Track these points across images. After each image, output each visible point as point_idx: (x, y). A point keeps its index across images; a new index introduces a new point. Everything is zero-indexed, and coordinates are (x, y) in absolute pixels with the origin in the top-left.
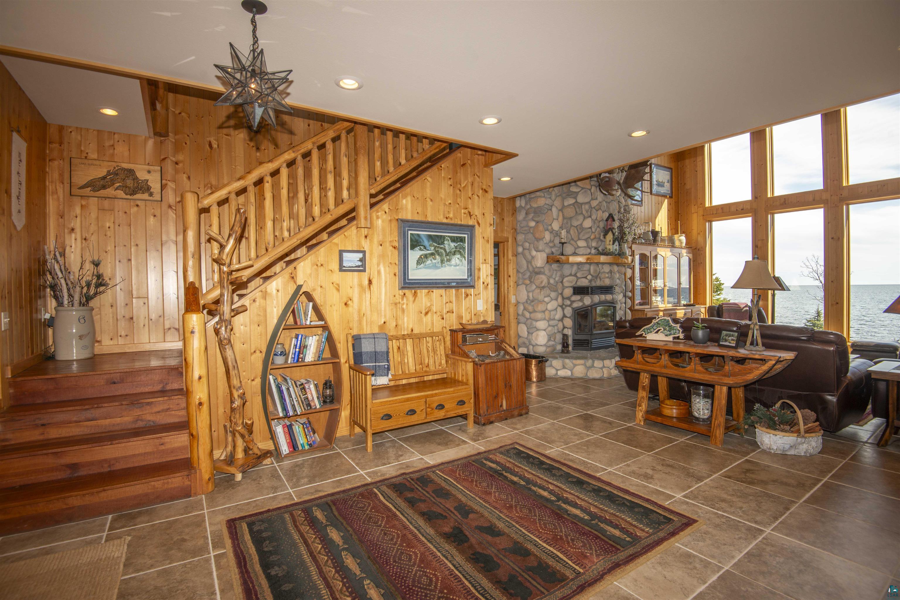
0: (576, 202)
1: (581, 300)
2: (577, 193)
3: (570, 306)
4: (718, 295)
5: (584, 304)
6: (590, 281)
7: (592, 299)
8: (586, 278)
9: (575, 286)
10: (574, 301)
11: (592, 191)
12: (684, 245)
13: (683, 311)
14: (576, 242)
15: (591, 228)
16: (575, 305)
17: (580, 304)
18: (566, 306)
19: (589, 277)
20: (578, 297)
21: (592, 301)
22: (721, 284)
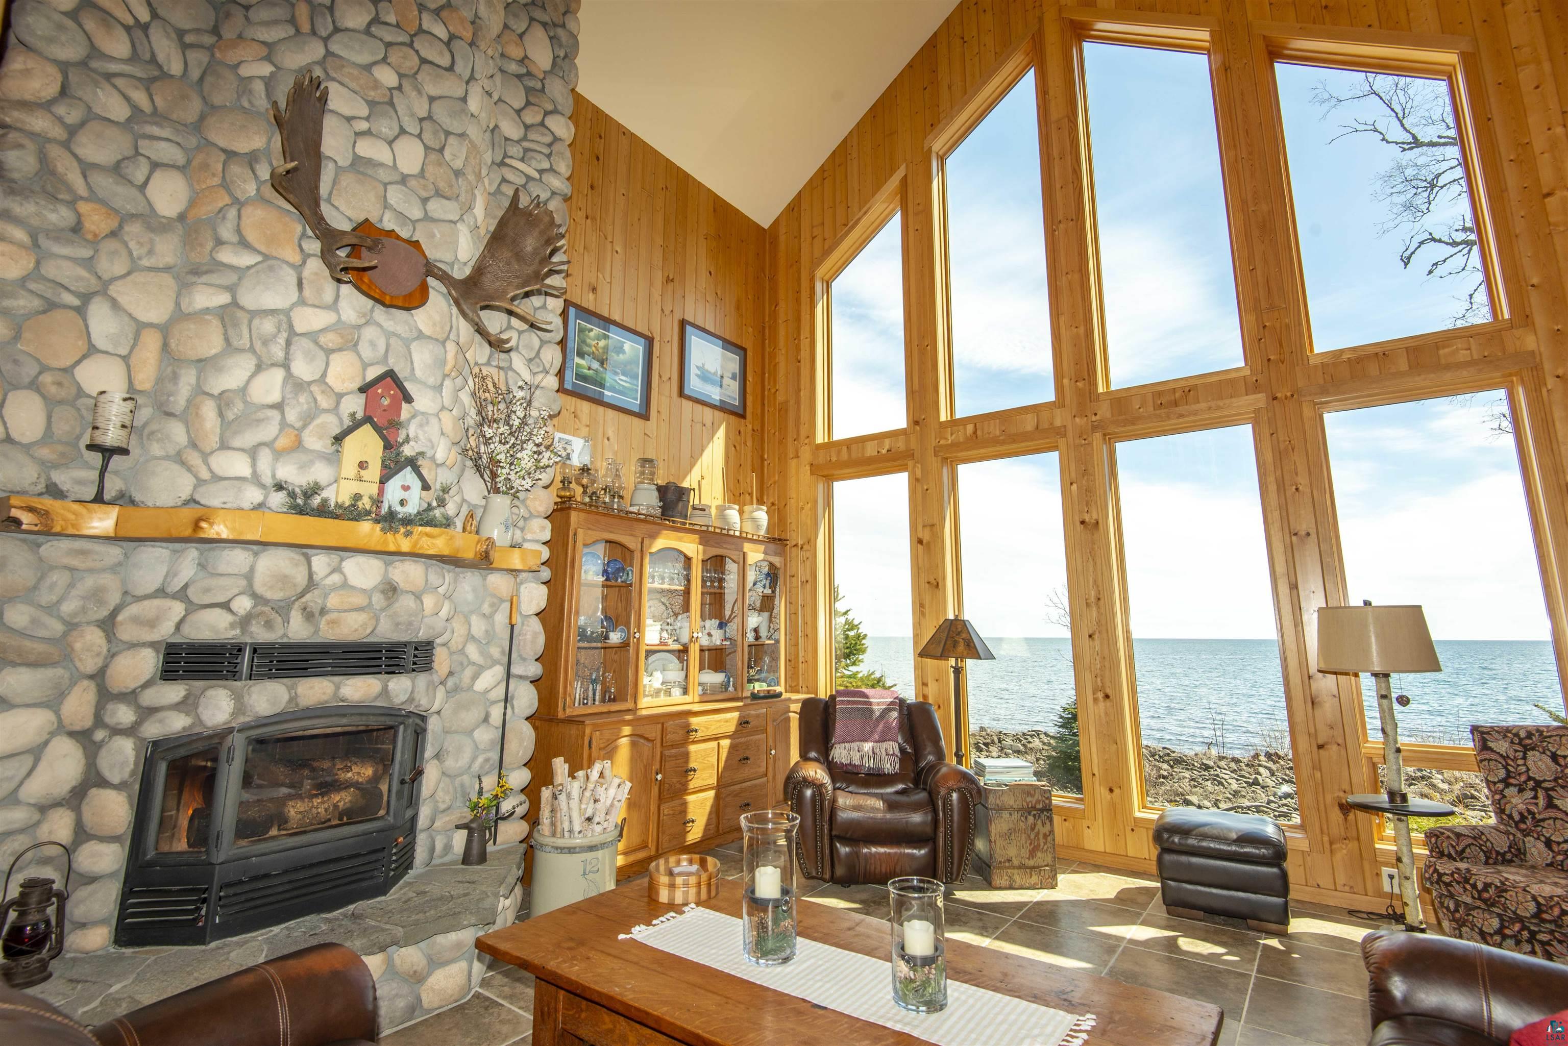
0: (235, 304)
1: (186, 705)
2: (242, 272)
3: (130, 731)
4: (854, 664)
5: (199, 721)
6: (245, 621)
7: (238, 698)
8: (226, 606)
9: (177, 639)
10: (152, 711)
11: (306, 273)
12: (762, 532)
13: (736, 715)
14: (205, 456)
15: (279, 407)
16: (153, 730)
17: (178, 723)
18: (117, 731)
19: (243, 604)
20: (174, 692)
21: (239, 709)
22: (858, 637)
